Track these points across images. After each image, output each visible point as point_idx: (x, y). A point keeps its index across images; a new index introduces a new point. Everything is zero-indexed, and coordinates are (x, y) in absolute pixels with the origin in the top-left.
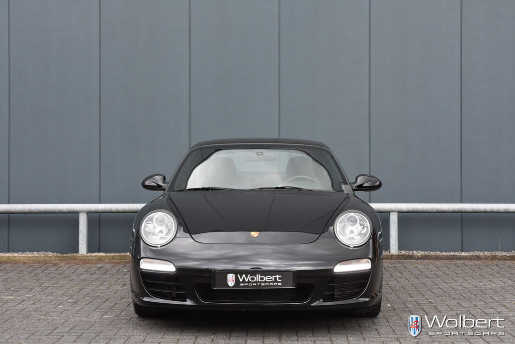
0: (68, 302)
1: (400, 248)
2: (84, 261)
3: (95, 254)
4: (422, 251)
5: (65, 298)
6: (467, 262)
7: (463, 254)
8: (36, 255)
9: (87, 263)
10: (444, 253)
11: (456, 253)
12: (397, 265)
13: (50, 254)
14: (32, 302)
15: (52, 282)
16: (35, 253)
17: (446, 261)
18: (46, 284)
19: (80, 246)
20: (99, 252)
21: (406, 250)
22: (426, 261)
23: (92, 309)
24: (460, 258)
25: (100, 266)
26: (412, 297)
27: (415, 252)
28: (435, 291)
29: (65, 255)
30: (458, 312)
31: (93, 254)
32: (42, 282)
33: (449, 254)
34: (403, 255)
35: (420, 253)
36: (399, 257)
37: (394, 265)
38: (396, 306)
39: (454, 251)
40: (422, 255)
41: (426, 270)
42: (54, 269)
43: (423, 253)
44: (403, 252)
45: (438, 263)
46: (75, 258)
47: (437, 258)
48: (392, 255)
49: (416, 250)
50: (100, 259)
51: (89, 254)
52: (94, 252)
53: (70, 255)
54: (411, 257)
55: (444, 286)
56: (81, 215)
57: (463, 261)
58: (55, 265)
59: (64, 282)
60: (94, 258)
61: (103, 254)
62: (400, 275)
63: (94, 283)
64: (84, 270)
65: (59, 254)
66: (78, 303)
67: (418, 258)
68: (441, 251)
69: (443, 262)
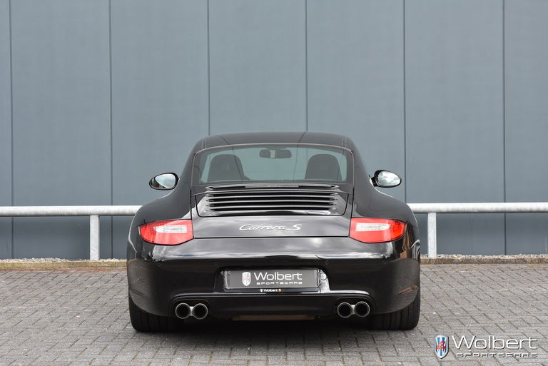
0: (86, 312)
1: (439, 252)
2: (96, 267)
3: (107, 260)
4: (463, 255)
5: (82, 308)
6: (512, 266)
7: (507, 257)
8: (44, 262)
9: (99, 270)
10: (486, 257)
11: (500, 257)
12: (437, 270)
13: (59, 260)
14: (46, 312)
15: (65, 290)
16: (42, 259)
17: (490, 266)
18: (59, 293)
19: (92, 251)
20: (112, 258)
21: (445, 254)
22: (467, 266)
23: (114, 319)
24: (504, 262)
25: (114, 273)
26: (458, 304)
27: (454, 256)
28: (482, 298)
29: (75, 261)
30: (511, 319)
31: (105, 261)
32: (53, 291)
33: (492, 257)
34: (442, 259)
35: (460, 257)
36: (438, 262)
37: (433, 270)
38: (443, 314)
39: (496, 255)
40: (462, 259)
41: (468, 275)
42: (65, 276)
43: (463, 256)
44: (442, 256)
45: (481, 267)
46: (86, 265)
47: (479, 262)
48: (430, 260)
49: (456, 254)
50: (113, 266)
51: (101, 261)
52: (106, 259)
53: (81, 261)
54: (451, 261)
55: (491, 292)
56: (92, 217)
57: (508, 265)
58: (65, 272)
59: (78, 290)
60: (107, 265)
61: (116, 260)
62: (441, 280)
63: (110, 291)
64: (97, 278)
65: (68, 261)
66: (97, 313)
67: (459, 262)
68: (483, 255)
69: (486, 266)
